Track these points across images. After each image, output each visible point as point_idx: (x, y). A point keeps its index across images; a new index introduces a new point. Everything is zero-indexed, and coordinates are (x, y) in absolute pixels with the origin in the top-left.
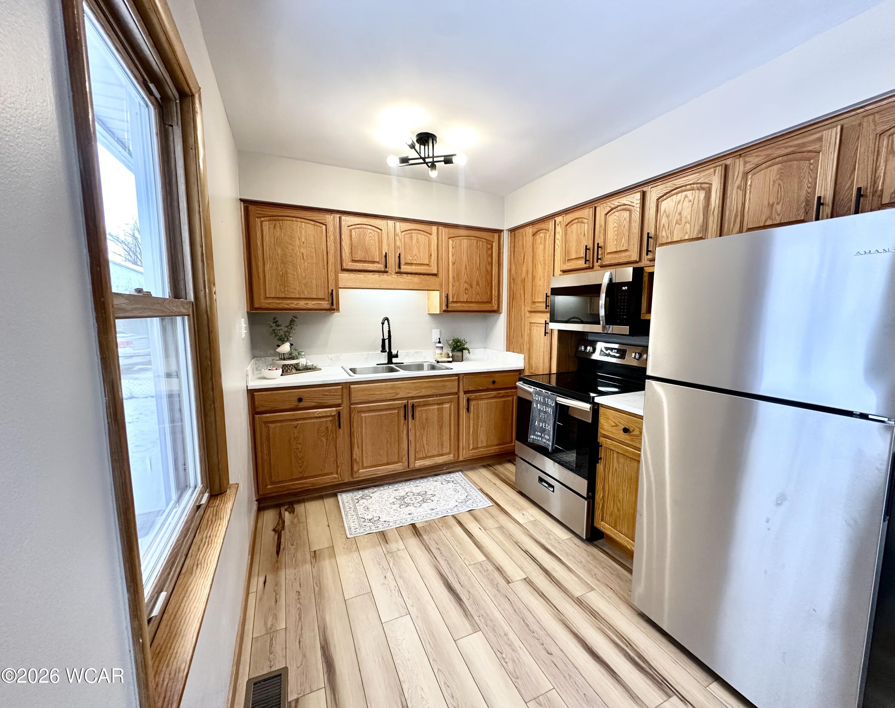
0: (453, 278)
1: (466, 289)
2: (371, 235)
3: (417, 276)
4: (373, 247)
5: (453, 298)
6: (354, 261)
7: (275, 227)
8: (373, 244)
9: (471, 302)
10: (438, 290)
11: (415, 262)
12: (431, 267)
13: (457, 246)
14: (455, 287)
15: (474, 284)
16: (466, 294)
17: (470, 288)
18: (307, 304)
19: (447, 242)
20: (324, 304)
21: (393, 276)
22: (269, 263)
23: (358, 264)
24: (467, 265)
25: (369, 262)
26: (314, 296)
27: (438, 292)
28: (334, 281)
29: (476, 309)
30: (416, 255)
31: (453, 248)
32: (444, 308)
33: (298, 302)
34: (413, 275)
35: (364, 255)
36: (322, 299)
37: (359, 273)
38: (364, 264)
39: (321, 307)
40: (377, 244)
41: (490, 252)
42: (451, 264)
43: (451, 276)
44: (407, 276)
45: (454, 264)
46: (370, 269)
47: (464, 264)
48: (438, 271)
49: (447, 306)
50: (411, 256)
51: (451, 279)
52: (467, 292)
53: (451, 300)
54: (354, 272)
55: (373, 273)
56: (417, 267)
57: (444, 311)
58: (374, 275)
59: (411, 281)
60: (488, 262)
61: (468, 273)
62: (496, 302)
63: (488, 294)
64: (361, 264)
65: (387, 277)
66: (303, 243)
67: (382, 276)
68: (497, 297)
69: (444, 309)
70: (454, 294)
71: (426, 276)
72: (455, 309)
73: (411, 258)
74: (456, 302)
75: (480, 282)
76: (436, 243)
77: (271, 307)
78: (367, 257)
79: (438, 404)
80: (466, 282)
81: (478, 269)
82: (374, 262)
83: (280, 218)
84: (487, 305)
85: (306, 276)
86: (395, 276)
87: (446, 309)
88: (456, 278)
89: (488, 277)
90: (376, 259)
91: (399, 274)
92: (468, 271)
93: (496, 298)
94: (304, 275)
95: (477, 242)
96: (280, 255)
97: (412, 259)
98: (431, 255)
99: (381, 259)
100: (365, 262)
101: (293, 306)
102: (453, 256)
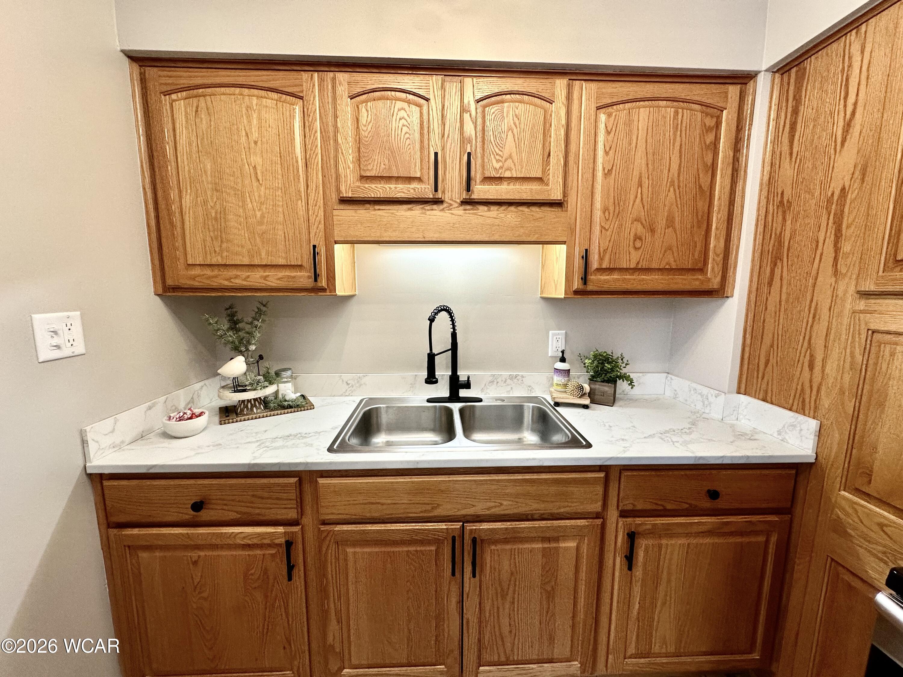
0: (605, 210)
1: (637, 238)
2: (402, 114)
3: (512, 208)
4: (408, 142)
5: (601, 259)
6: (364, 178)
7: (197, 111)
8: (407, 135)
9: (648, 270)
10: (564, 243)
11: (508, 174)
12: (547, 185)
13: (621, 126)
14: (608, 233)
15: (661, 222)
16: (636, 249)
17: (648, 235)
18: (265, 278)
19: (593, 118)
20: (301, 277)
21: (455, 212)
22: (189, 191)
23: (373, 186)
24: (645, 175)
25: (398, 179)
26: (282, 262)
27: (564, 247)
28: (322, 226)
29: (660, 288)
30: (510, 157)
31: (608, 133)
32: (577, 284)
33: (249, 274)
34: (503, 208)
35: (387, 162)
36: (297, 266)
37: (377, 207)
38: (387, 186)
39: (296, 285)
40: (417, 136)
41: (710, 138)
42: (600, 174)
43: (598, 205)
44: (489, 210)
45: (607, 174)
46: (399, 195)
47: (636, 173)
48: (565, 194)
49: (585, 280)
50: (498, 161)
51: (598, 214)
52: (638, 244)
53: (594, 264)
54: (368, 206)
55: (409, 206)
56: (511, 187)
57: (576, 292)
58: (410, 209)
59: (497, 222)
60: (705, 165)
61: (645, 196)
62: (718, 269)
63: (698, 248)
64: (379, 186)
65: (441, 214)
66: (256, 143)
67: (428, 213)
68: (721, 256)
69: (575, 287)
70: (605, 251)
71: (535, 209)
72: (606, 287)
73: (497, 165)
74: (610, 270)
75: (677, 220)
76: (564, 122)
77: (196, 284)
78: (394, 168)
79: (545, 539)
80: (638, 220)
81: (672, 183)
82: (410, 179)
83: (209, 90)
84: (689, 277)
85: (263, 216)
86: (460, 211)
87: (581, 287)
88: (611, 209)
89: (700, 204)
90: (415, 171)
91: (468, 207)
92: (645, 190)
93: (720, 259)
94: (259, 214)
95: (677, 113)
96: (209, 173)
97: (501, 168)
98: (549, 155)
99: (425, 171)
100: (389, 179)
101: (239, 282)
102: (606, 153)
